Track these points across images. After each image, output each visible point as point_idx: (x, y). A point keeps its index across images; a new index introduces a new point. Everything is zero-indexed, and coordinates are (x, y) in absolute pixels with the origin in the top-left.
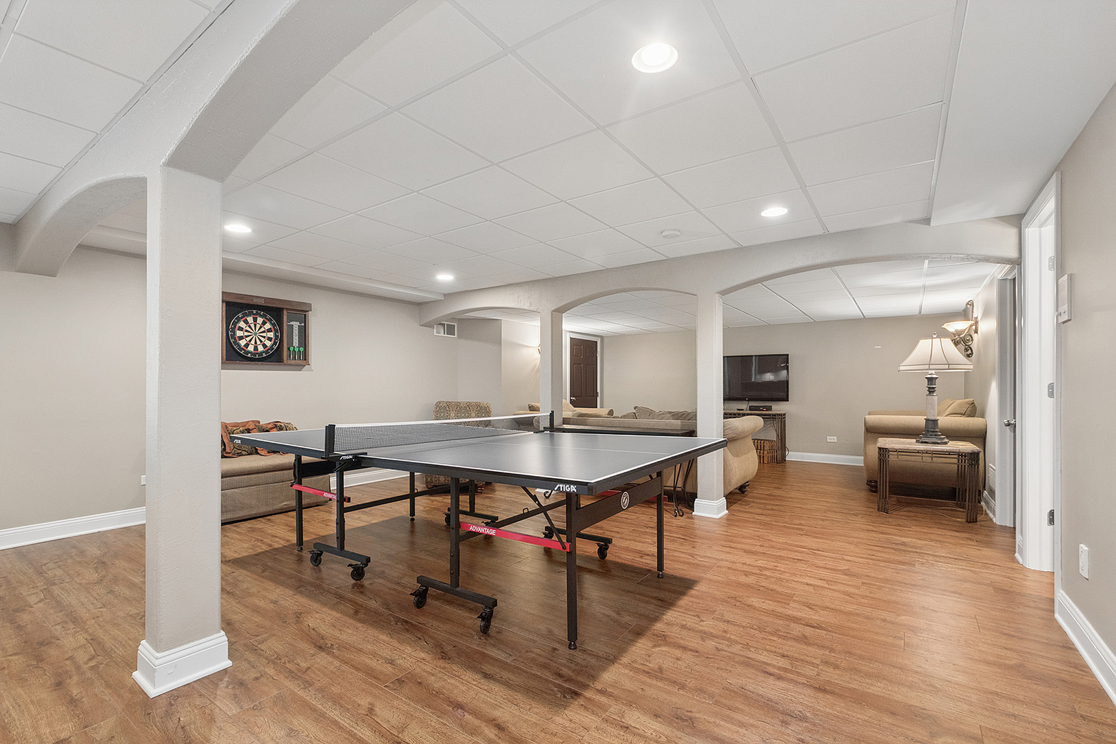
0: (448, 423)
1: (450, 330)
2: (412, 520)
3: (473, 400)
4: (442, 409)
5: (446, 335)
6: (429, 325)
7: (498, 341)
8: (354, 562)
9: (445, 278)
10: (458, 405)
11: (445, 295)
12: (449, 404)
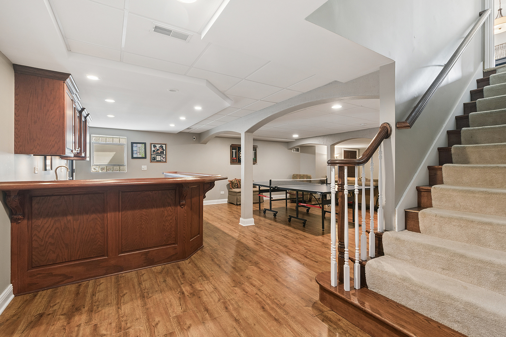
0: (297, 181)
1: (297, 150)
2: (286, 208)
3: (305, 174)
4: (295, 176)
5: (296, 152)
6: (291, 149)
7: (314, 153)
8: (274, 213)
9: (296, 136)
10: (300, 175)
11: (296, 140)
12: (297, 175)
